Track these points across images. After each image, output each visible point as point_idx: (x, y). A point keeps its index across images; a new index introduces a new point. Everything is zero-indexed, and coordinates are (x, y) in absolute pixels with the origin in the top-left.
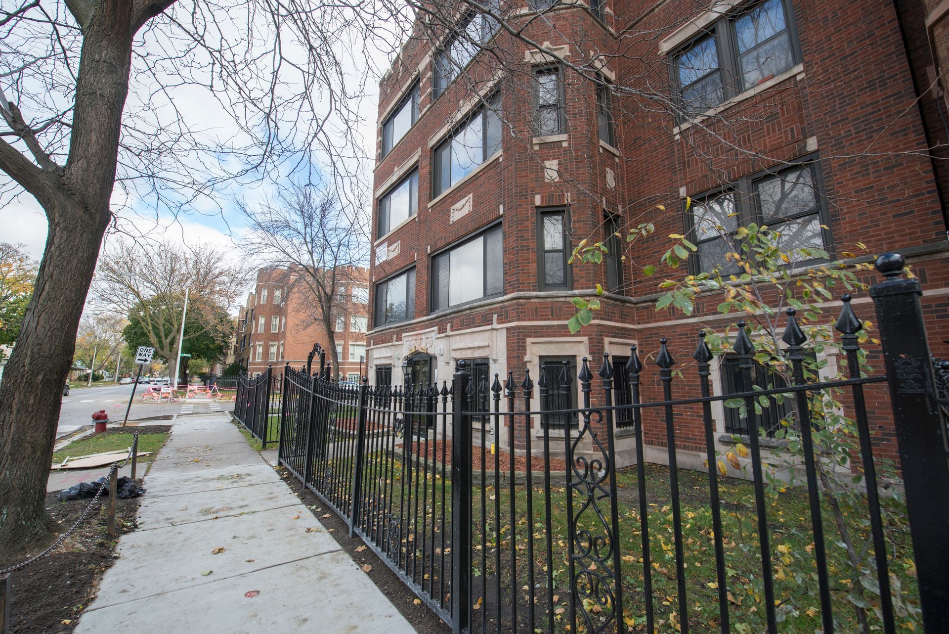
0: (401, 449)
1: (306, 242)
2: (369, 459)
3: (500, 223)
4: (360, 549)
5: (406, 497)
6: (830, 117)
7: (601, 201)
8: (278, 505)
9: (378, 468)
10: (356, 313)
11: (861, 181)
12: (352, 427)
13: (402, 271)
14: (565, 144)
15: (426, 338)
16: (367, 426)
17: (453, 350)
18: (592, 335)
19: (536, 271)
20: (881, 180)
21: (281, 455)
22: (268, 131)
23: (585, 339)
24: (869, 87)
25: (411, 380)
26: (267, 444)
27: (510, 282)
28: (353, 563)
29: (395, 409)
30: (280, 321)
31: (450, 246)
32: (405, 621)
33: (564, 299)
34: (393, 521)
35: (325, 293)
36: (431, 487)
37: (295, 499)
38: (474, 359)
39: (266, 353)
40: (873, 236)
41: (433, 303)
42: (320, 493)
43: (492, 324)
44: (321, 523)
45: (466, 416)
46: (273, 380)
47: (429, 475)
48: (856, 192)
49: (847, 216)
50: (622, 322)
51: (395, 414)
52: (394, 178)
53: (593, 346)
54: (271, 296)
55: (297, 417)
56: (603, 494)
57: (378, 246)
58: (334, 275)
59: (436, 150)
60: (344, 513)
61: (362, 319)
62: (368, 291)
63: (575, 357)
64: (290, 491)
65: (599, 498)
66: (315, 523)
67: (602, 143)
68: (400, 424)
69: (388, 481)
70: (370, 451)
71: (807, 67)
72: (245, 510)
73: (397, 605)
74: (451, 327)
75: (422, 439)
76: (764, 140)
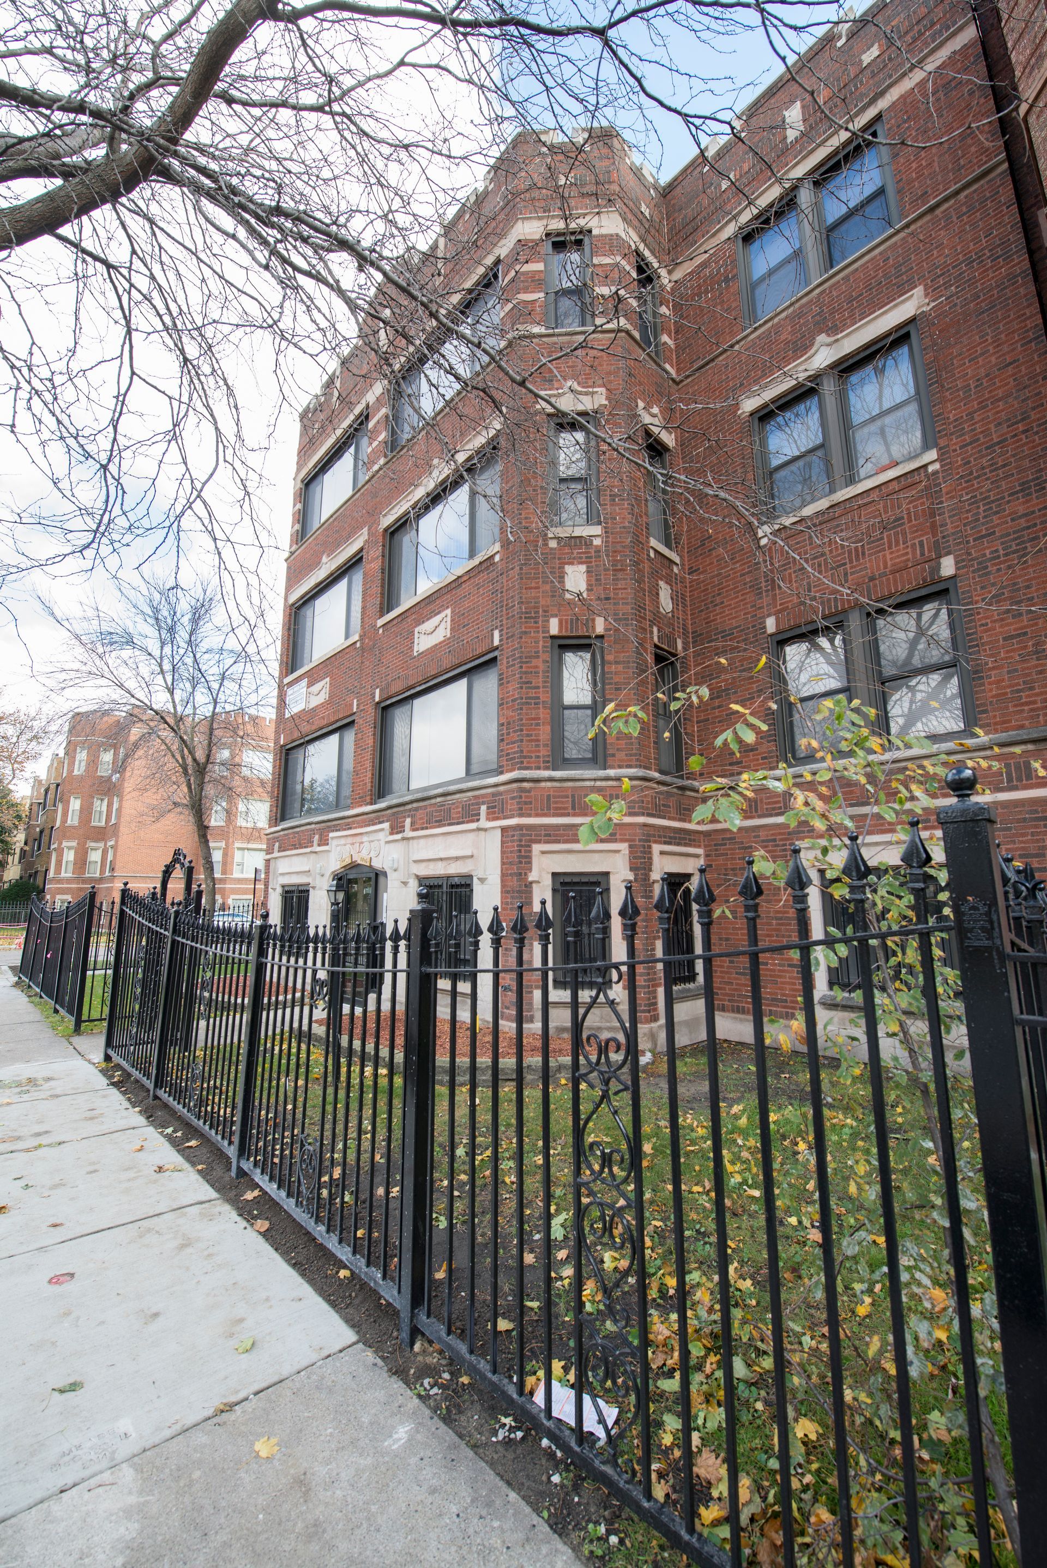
0: (324, 1028)
1: (162, 672)
2: (269, 1045)
3: (494, 659)
4: (249, 1196)
5: (329, 1108)
6: (972, 528)
7: (652, 632)
8: (105, 1128)
9: (284, 1061)
10: (249, 795)
11: (1011, 624)
12: (240, 992)
13: (331, 728)
14: (597, 542)
15: (371, 842)
16: (267, 990)
17: (415, 861)
18: (634, 840)
19: (549, 737)
20: (1036, 624)
21: (109, 1043)
22: (104, 489)
23: (624, 847)
24: (1022, 490)
25: (341, 914)
26: (83, 1025)
27: (508, 754)
28: (238, 1219)
29: (314, 964)
30: (110, 806)
31: (412, 691)
32: (324, 1306)
33: (592, 783)
34: (307, 1147)
35: (195, 760)
36: (371, 1090)
37: (135, 1117)
38: (448, 877)
39: (81, 862)
40: (1027, 704)
41: (382, 786)
42: (180, 1107)
43: (478, 820)
44: (183, 1156)
45: (428, 975)
46: (96, 910)
47: (368, 1070)
48: (1005, 639)
49: (993, 673)
50: (680, 820)
51: (315, 972)
52: (321, 574)
53: (635, 858)
54: (93, 762)
55: (140, 976)
56: (621, 1087)
57: (291, 684)
58: (211, 730)
59: (392, 534)
60: (223, 1138)
61: (259, 804)
62: (270, 757)
63: (607, 874)
64: (126, 1104)
65: (616, 1093)
66: (172, 1157)
67: (653, 542)
68: (322, 988)
69: (301, 1082)
70: (270, 1033)
71: (943, 454)
72: (44, 1140)
73: (311, 1282)
74: (412, 824)
75: (358, 1011)
76: (884, 556)
